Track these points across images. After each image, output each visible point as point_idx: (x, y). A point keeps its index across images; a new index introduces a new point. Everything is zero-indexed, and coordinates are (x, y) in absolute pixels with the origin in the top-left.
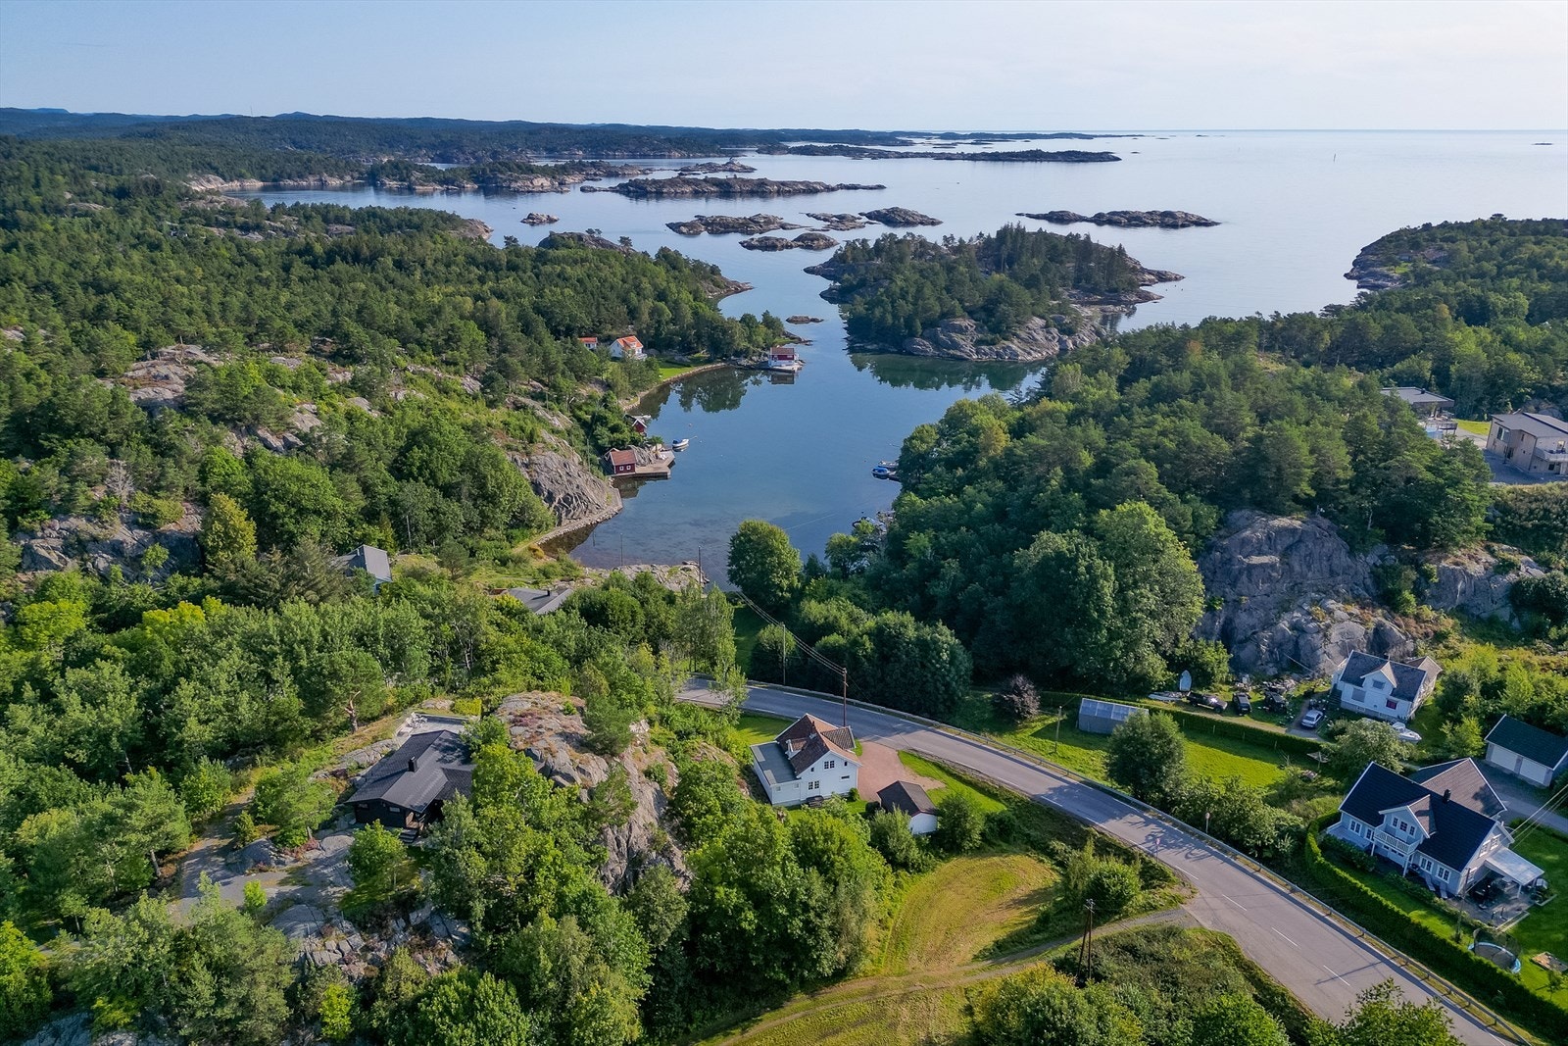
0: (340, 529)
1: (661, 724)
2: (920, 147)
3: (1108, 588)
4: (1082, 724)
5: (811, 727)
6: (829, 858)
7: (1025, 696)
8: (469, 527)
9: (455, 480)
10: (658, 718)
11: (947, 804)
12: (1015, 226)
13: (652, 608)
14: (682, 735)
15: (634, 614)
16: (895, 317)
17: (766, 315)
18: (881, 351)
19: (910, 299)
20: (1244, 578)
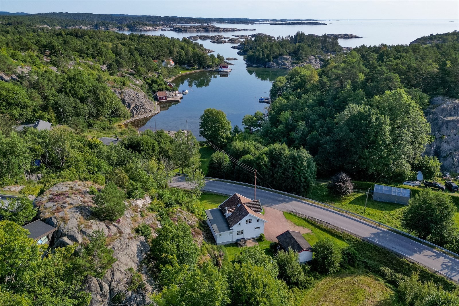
0: (29, 112)
1: (158, 199)
2: (265, 22)
3: (387, 128)
4: (375, 197)
5: (238, 200)
6: (255, 299)
7: (347, 183)
8: (91, 115)
9: (85, 95)
10: (157, 195)
11: (319, 245)
12: (301, 32)
13: (162, 145)
14: (168, 205)
15: (153, 147)
16: (263, 55)
17: (218, 55)
18: (258, 67)
19: (268, 49)
20: (444, 127)
